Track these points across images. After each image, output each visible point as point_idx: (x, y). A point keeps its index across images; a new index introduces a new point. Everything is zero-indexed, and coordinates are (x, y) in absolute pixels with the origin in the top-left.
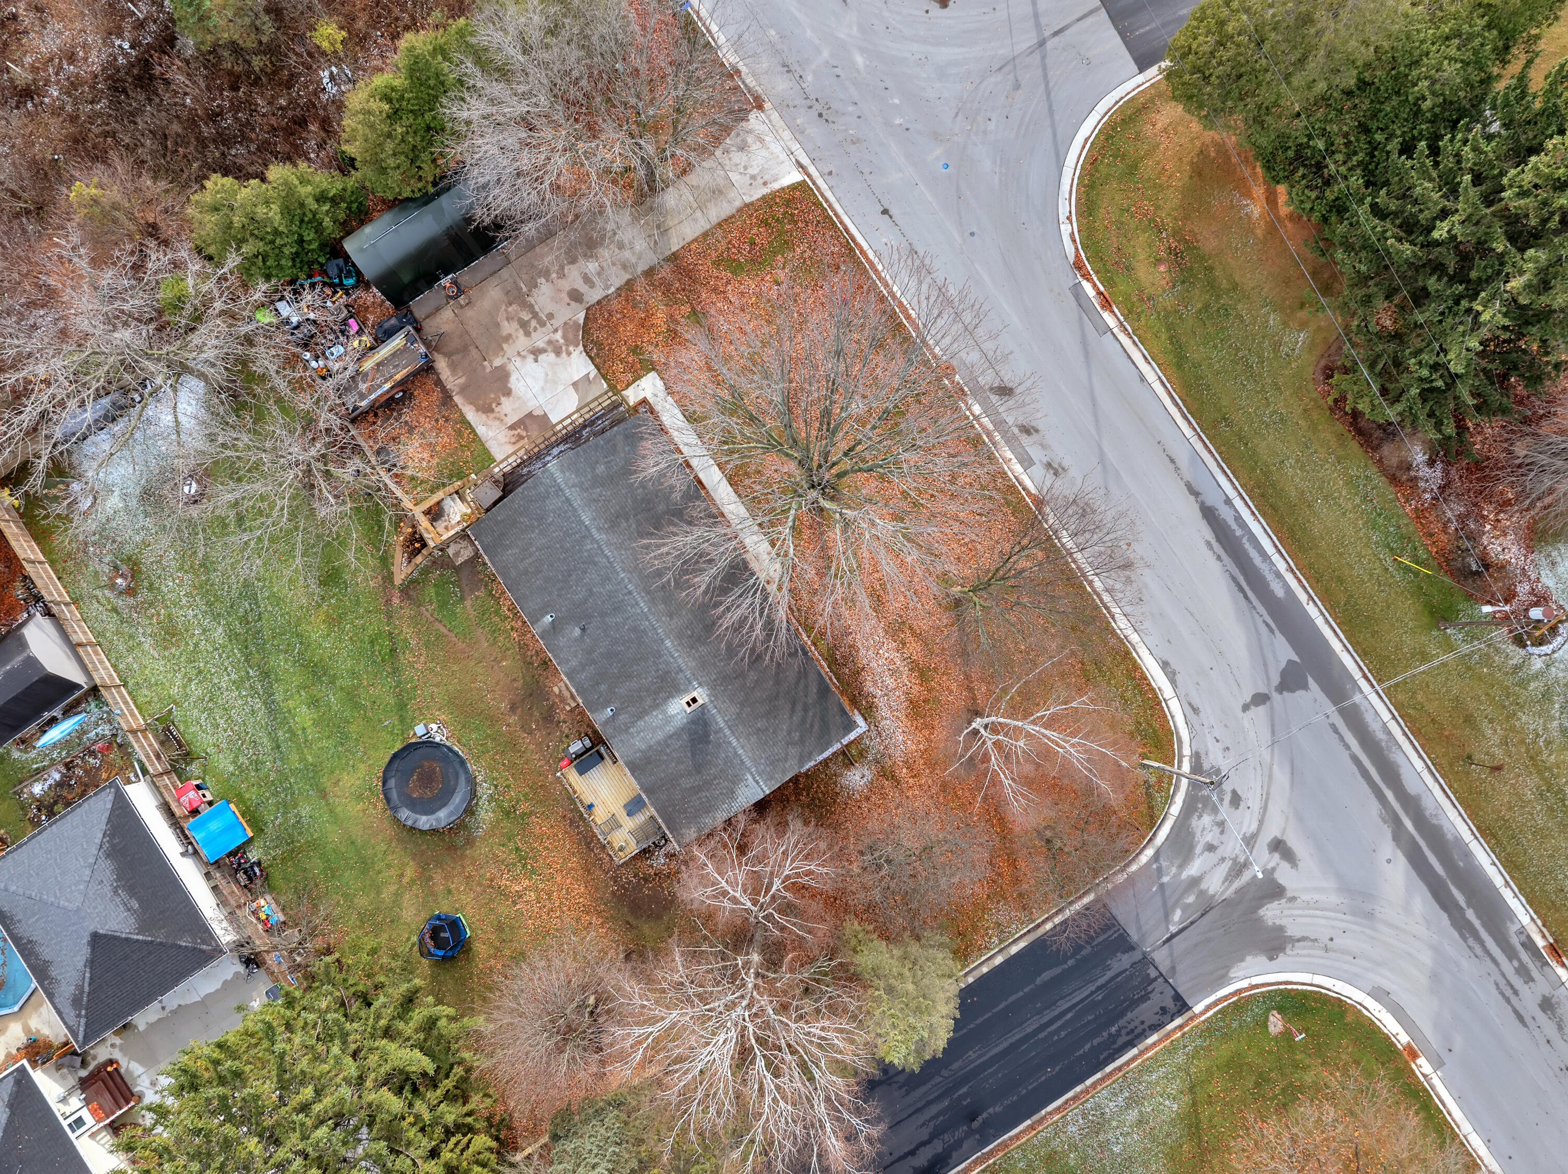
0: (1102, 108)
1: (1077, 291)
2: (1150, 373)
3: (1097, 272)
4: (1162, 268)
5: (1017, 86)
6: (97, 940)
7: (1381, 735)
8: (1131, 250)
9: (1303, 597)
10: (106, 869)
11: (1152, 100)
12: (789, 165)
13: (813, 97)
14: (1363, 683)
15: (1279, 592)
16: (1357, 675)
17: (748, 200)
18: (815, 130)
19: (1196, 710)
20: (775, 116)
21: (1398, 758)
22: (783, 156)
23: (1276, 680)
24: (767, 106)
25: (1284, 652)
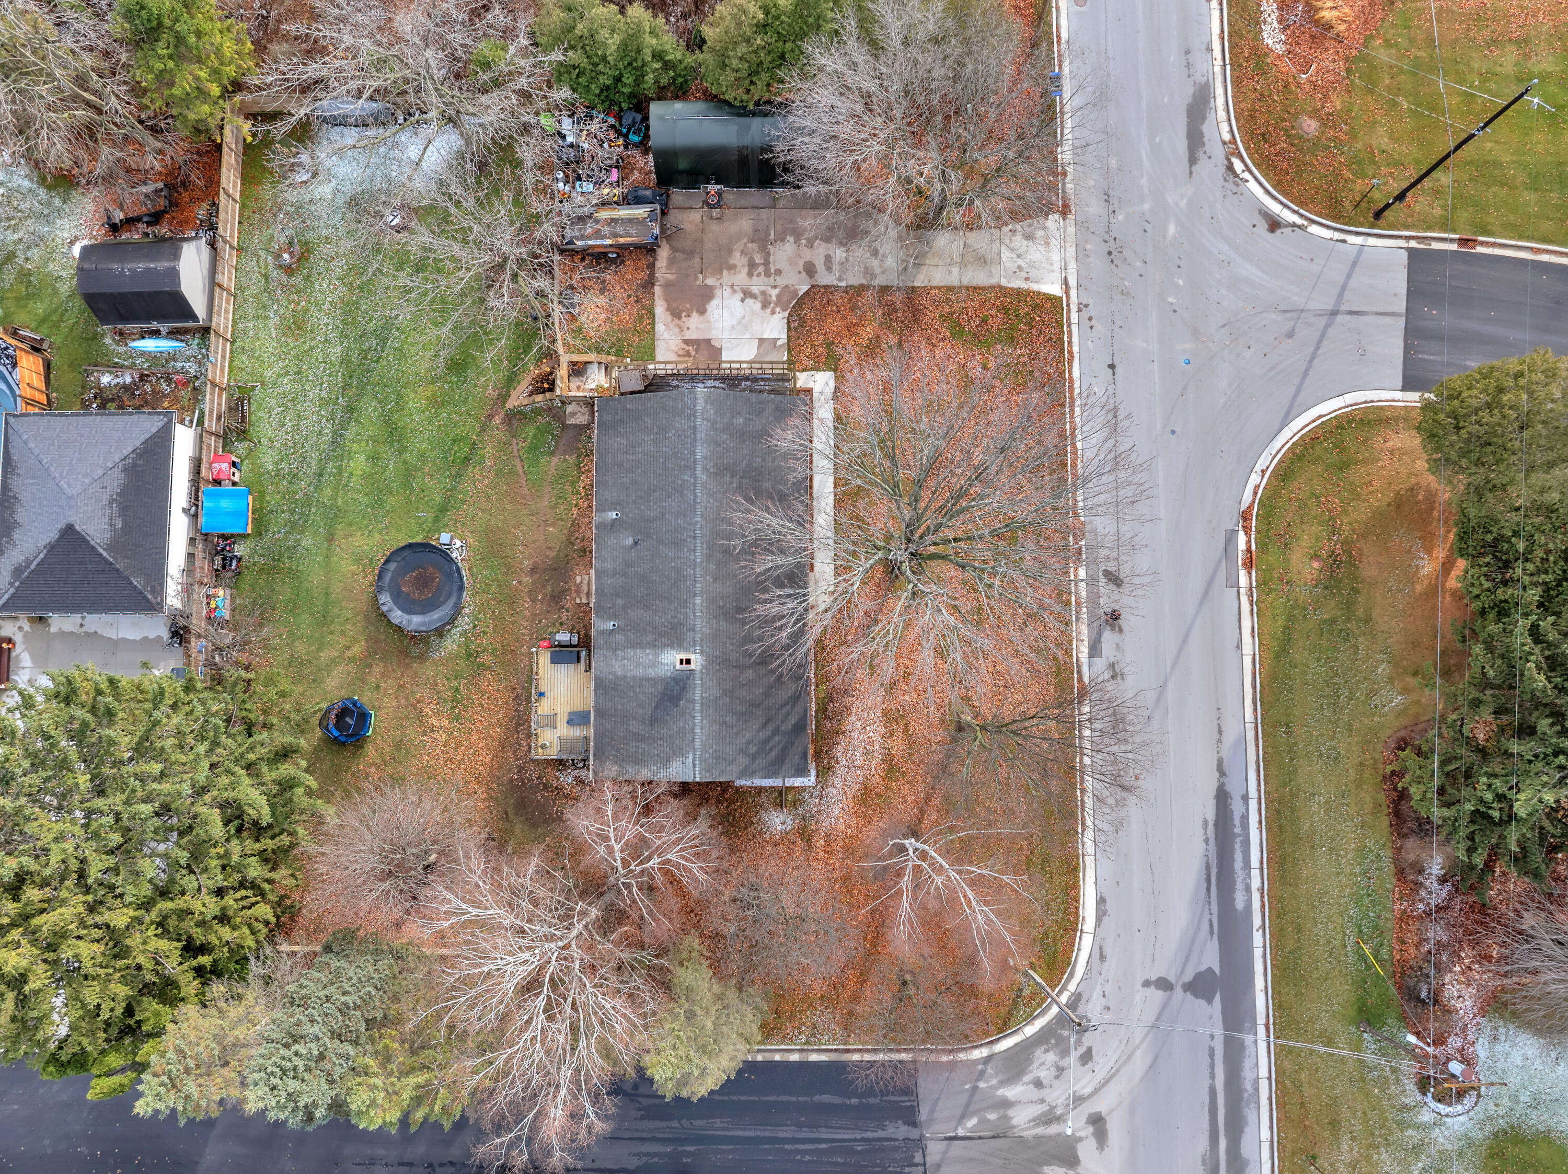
0: (1350, 398)
1: (1231, 537)
2: (1249, 646)
3: (1258, 532)
4: (1316, 565)
5: (1290, 335)
6: (69, 530)
7: (1248, 1086)
8: (1299, 532)
9: (1257, 921)
10: (116, 479)
11: (1397, 419)
12: (1057, 276)
13: (1114, 234)
14: (1261, 1030)
15: (1240, 904)
16: (1261, 1020)
17: (1004, 282)
18: (1097, 262)
19: (1102, 957)
20: (1071, 230)
21: (1251, 1116)
22: (1056, 266)
23: (1188, 977)
24: (1071, 216)
25: (1210, 959)
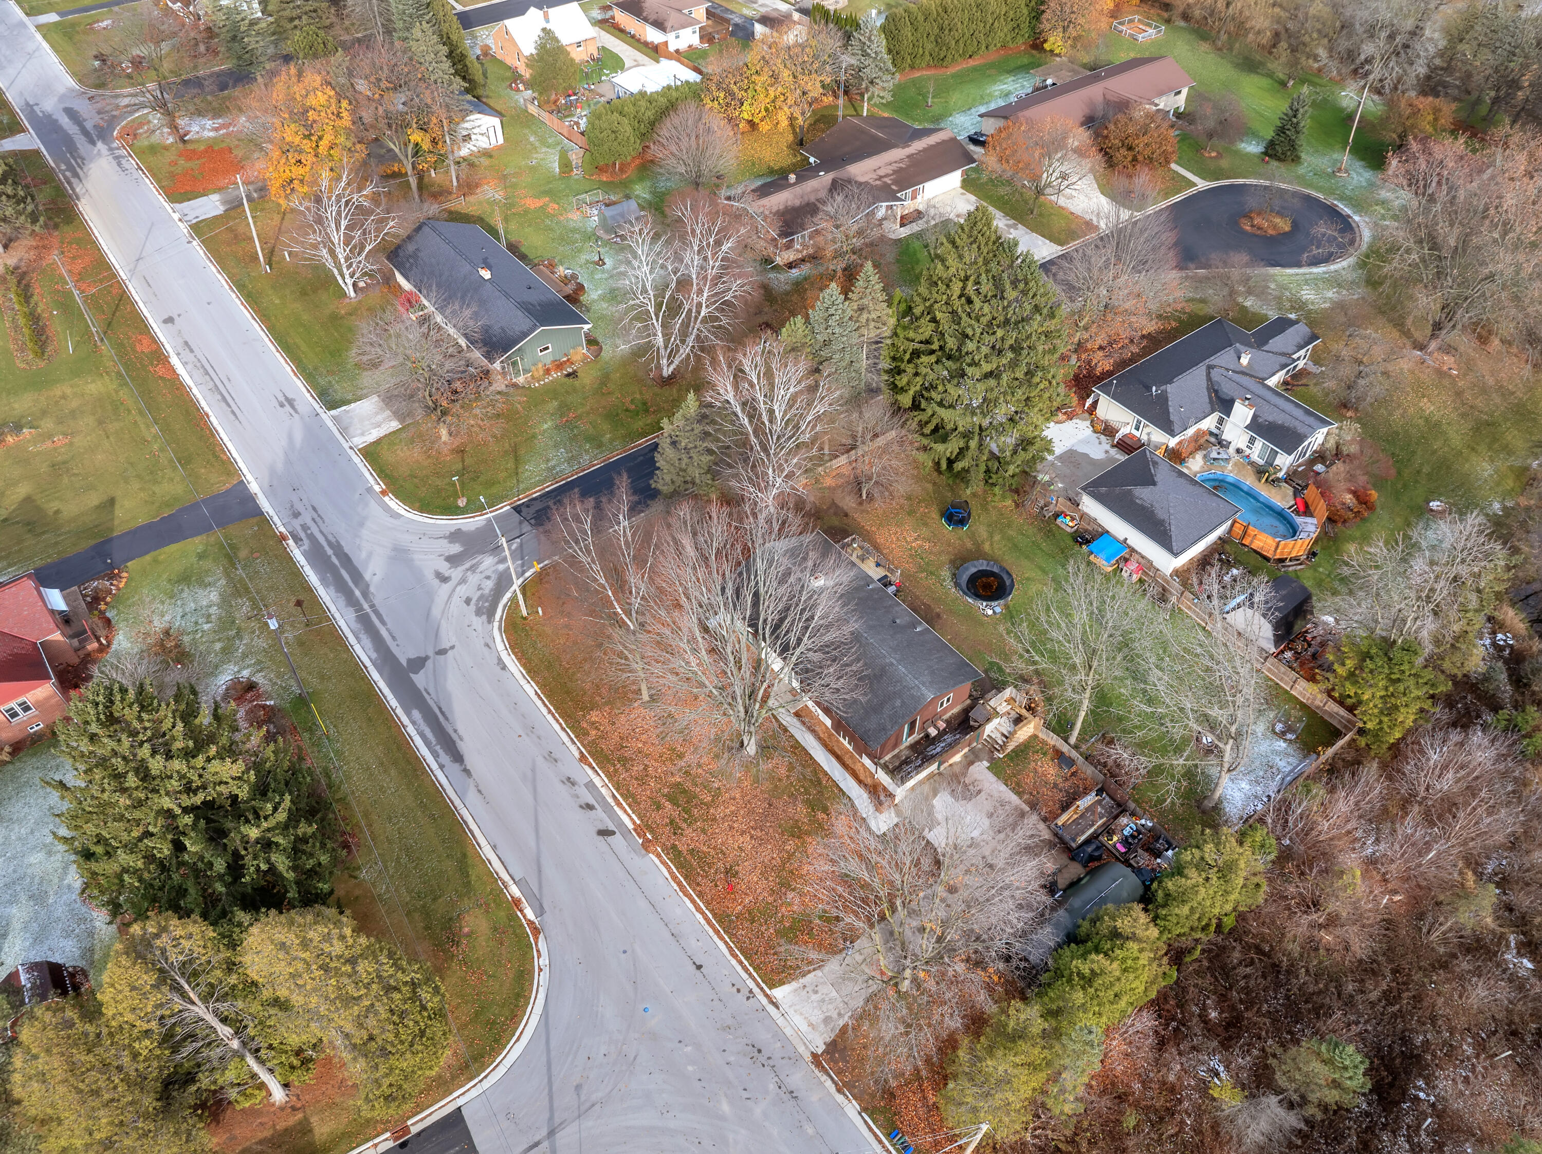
0: (502, 1070)
1: (540, 912)
4: (466, 930)
5: (578, 1088)
6: (1154, 483)
8: (491, 943)
9: (399, 711)
11: (453, 1078)
12: (784, 1005)
13: (767, 1068)
17: (818, 973)
18: (762, 1037)
19: (487, 645)
20: (801, 1049)
22: (791, 1012)
23: (429, 664)
24: (808, 1058)
25: (419, 679)
